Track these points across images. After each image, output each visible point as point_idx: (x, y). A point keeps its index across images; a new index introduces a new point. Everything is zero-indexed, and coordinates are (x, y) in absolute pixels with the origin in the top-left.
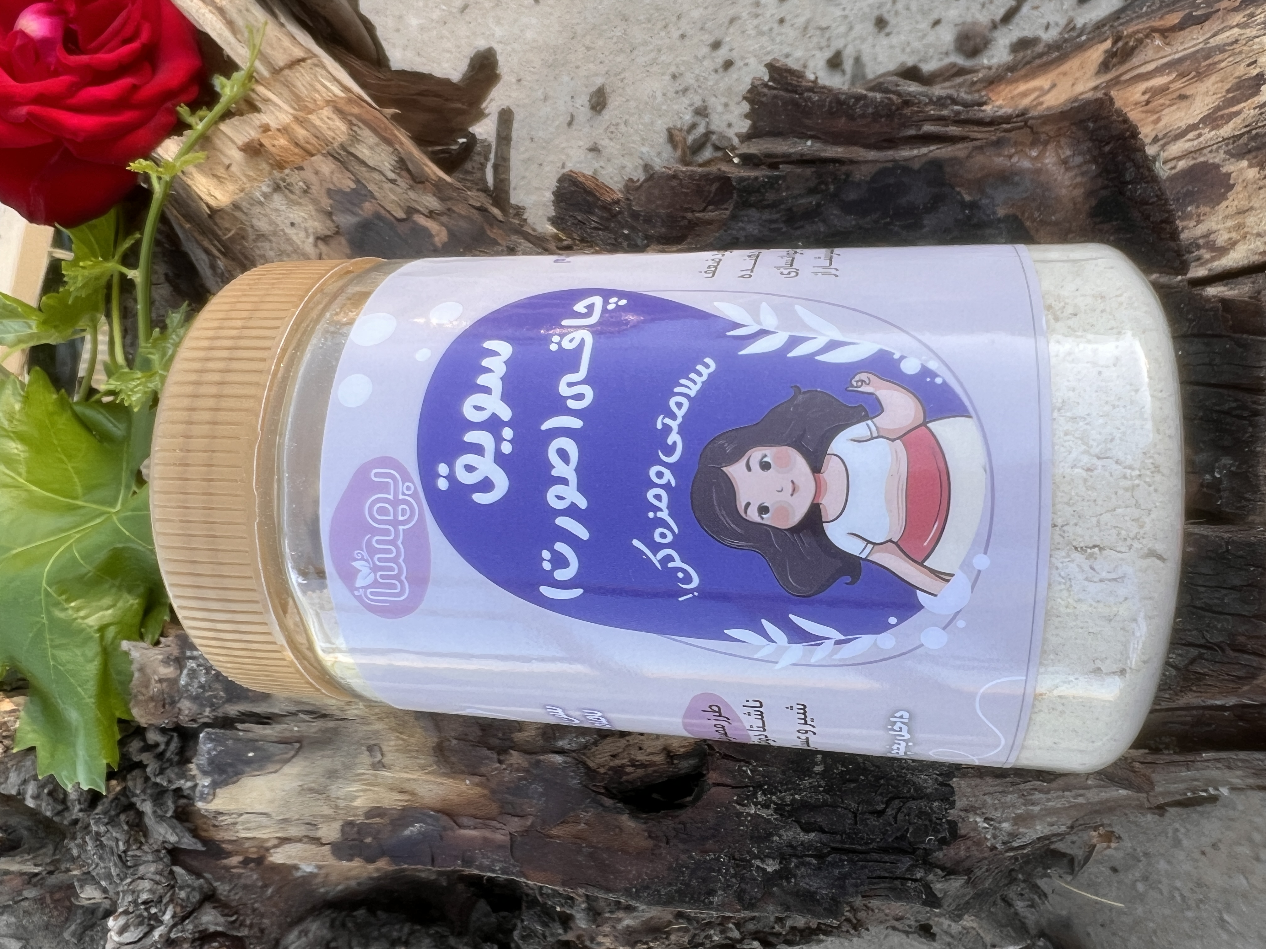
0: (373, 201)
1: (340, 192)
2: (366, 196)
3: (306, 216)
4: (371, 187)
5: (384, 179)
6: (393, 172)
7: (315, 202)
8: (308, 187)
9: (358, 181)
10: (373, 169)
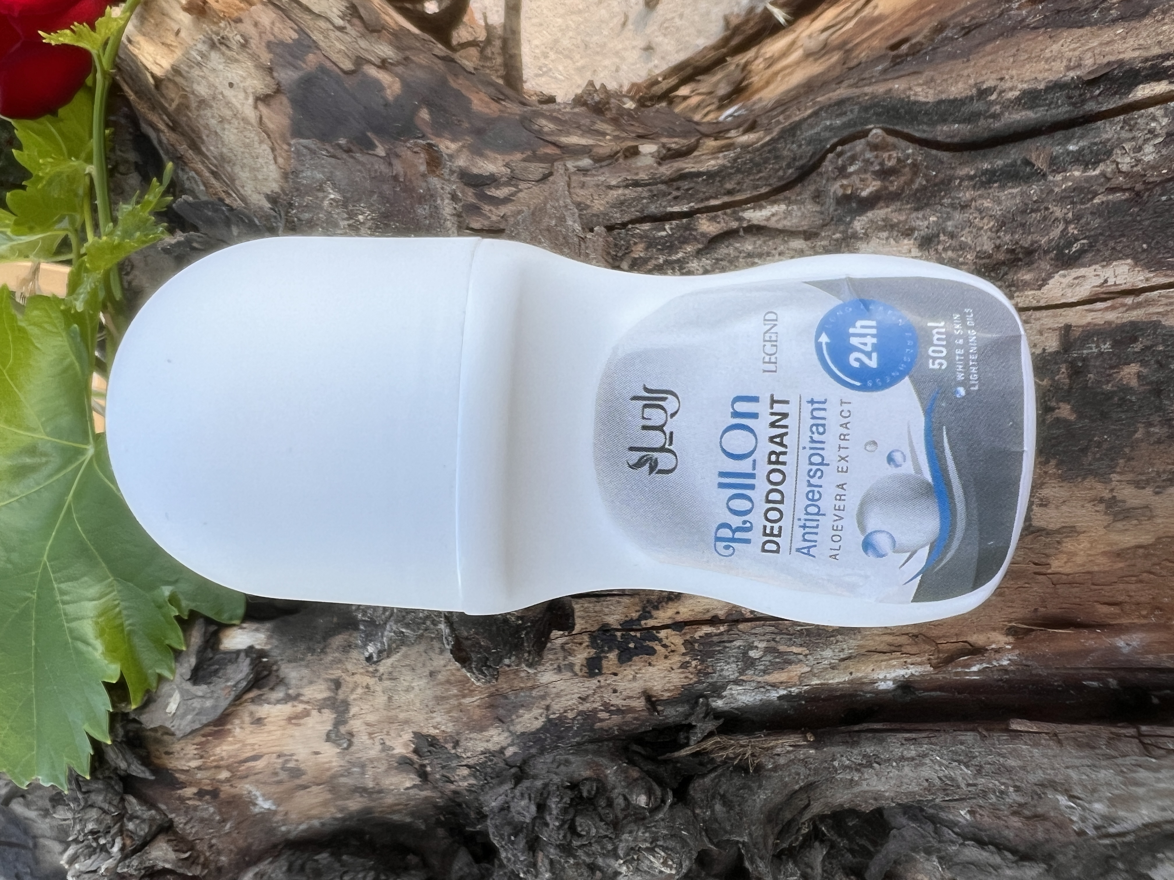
0: (318, 52)
1: (281, 43)
2: (310, 47)
3: (244, 74)
4: (316, 36)
5: (331, 27)
6: (342, 18)
7: (255, 57)
8: (246, 41)
9: (301, 31)
10: (319, 16)
